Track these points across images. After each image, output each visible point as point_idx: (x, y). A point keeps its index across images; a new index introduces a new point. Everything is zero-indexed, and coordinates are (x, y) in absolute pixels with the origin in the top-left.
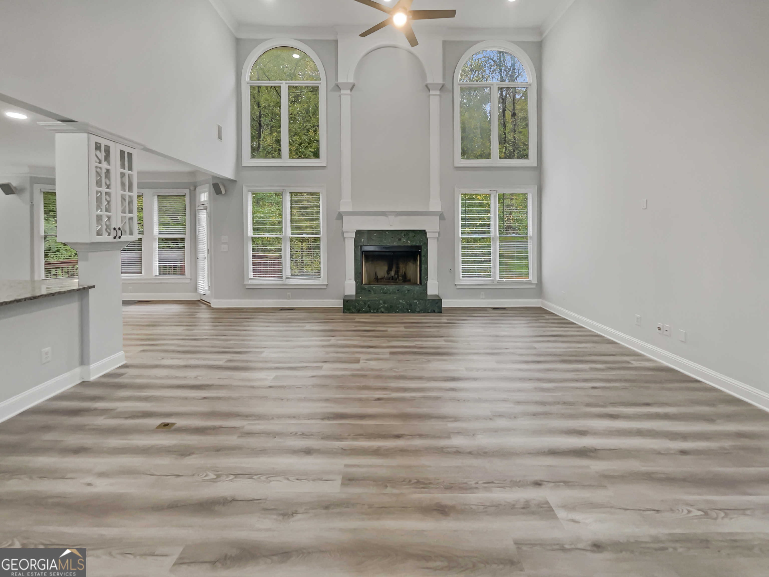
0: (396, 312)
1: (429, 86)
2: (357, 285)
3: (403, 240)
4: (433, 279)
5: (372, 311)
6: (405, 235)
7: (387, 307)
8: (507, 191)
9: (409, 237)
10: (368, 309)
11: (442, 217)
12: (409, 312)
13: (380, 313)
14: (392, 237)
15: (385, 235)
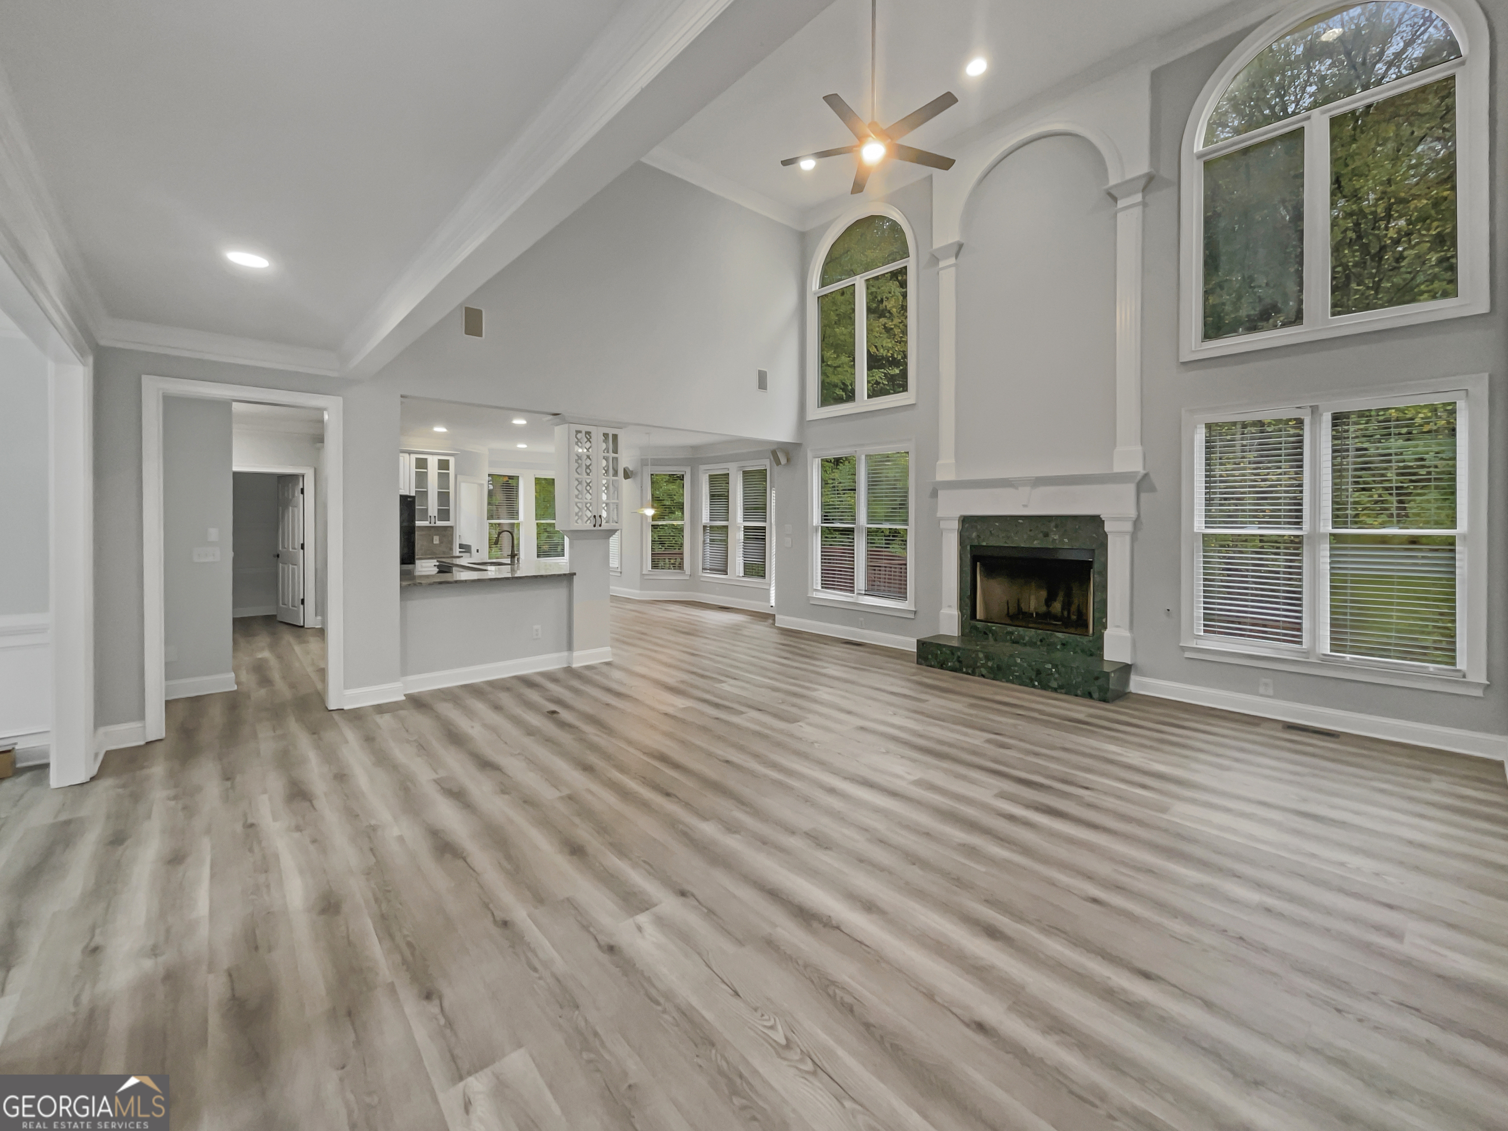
0: (1008, 681)
1: (1114, 192)
2: (964, 619)
3: (1053, 536)
4: (1118, 626)
5: (964, 670)
6: (1056, 526)
7: (991, 668)
8: (1351, 404)
9: (1066, 530)
10: (957, 665)
11: (1143, 484)
12: (1034, 686)
13: (979, 676)
14: (1031, 530)
15: (1016, 526)
